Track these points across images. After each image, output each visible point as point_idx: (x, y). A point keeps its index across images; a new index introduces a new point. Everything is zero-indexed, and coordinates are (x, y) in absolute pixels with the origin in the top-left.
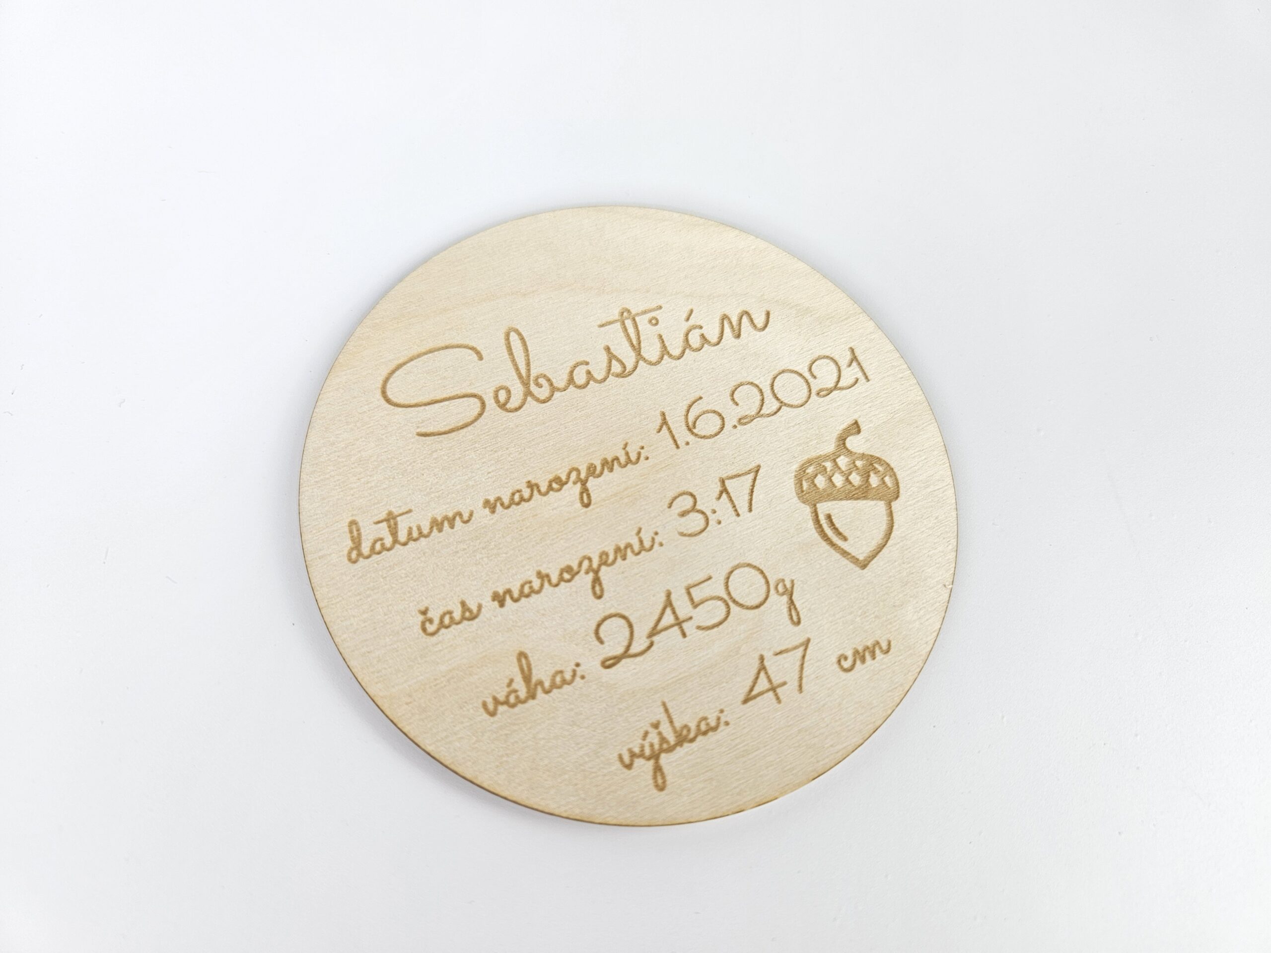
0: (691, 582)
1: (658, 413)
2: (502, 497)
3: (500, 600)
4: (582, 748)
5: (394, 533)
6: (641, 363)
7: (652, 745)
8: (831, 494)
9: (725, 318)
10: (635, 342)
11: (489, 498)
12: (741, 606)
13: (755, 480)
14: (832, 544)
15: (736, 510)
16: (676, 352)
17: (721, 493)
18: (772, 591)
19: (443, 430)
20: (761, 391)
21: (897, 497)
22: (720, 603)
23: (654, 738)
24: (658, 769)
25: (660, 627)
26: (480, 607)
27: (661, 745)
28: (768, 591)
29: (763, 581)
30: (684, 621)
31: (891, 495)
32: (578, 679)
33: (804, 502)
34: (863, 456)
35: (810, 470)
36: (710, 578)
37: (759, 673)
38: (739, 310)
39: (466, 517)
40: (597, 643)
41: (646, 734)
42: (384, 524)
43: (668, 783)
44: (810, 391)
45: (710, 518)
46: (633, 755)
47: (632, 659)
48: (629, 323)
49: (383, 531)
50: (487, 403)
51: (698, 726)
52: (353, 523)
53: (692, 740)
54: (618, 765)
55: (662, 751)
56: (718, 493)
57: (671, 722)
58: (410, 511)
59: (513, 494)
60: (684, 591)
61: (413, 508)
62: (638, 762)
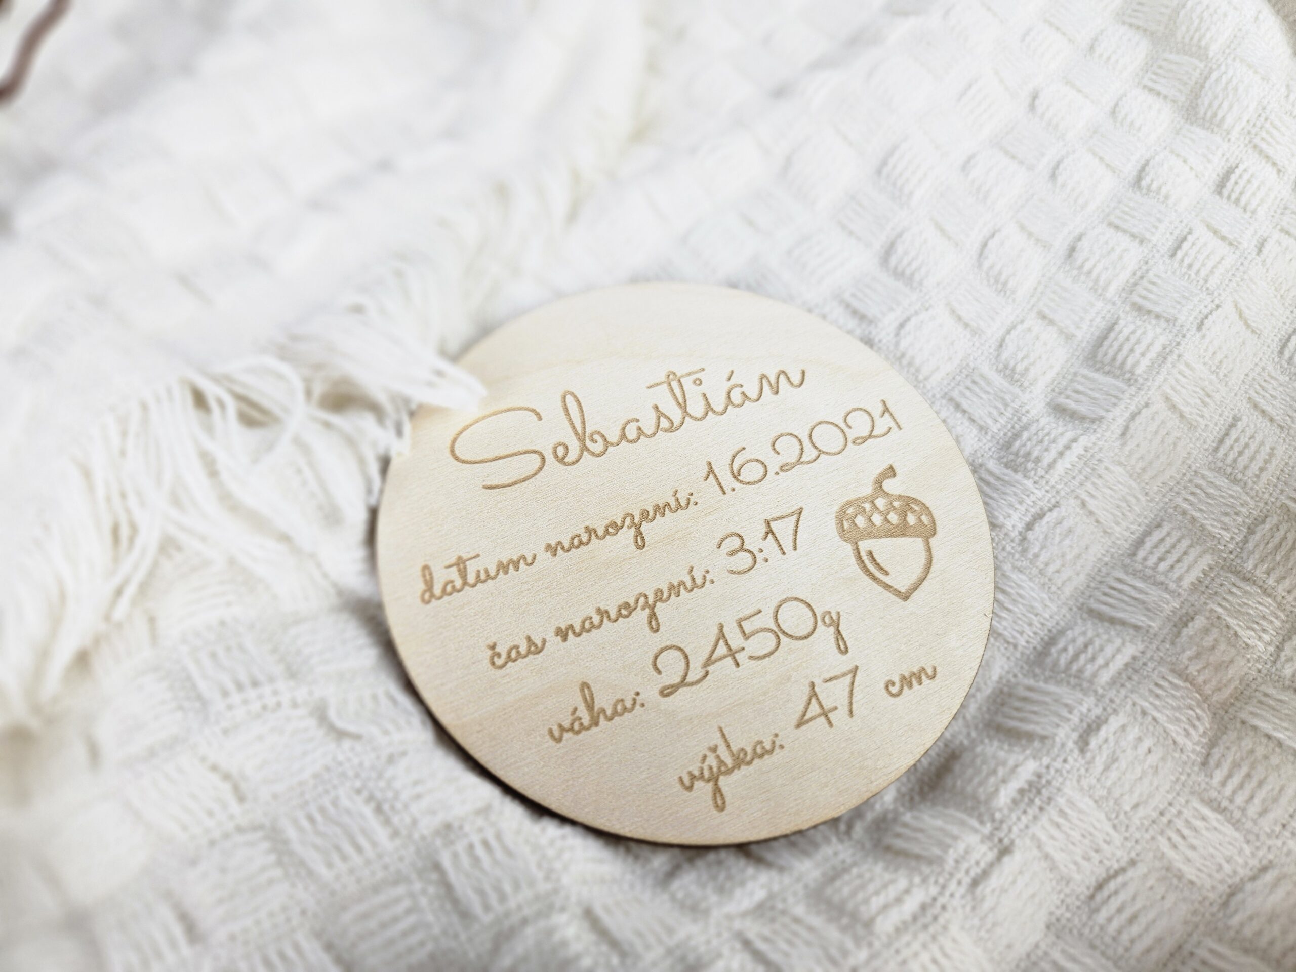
0: (741, 615)
1: (705, 463)
2: (562, 541)
4: (644, 771)
5: (463, 574)
6: (687, 419)
7: (711, 768)
8: (871, 533)
9: (763, 377)
10: (681, 400)
11: (550, 542)
12: (791, 636)
13: (798, 520)
14: (875, 579)
15: (782, 549)
16: (719, 408)
17: (767, 533)
18: (820, 623)
19: (507, 483)
20: (800, 441)
21: (935, 534)
22: (770, 635)
23: (712, 761)
24: (717, 791)
25: (715, 656)
26: (544, 642)
27: (719, 768)
28: (816, 623)
29: (810, 614)
30: (736, 652)
31: (928, 532)
32: (638, 707)
33: (846, 541)
34: (900, 497)
35: (850, 511)
36: (760, 611)
37: (810, 699)
38: (776, 370)
39: (529, 560)
40: (655, 674)
41: (705, 757)
42: (454, 569)
43: (727, 803)
44: (846, 439)
45: (757, 558)
46: (693, 777)
47: (689, 688)
48: (675, 384)
49: (454, 574)
50: (546, 457)
51: (755, 750)
52: (426, 568)
53: (749, 763)
54: (678, 786)
55: (720, 773)
56: (764, 533)
57: (728, 746)
58: (478, 556)
59: (573, 539)
60: (735, 625)
61: (480, 553)
62: (698, 784)
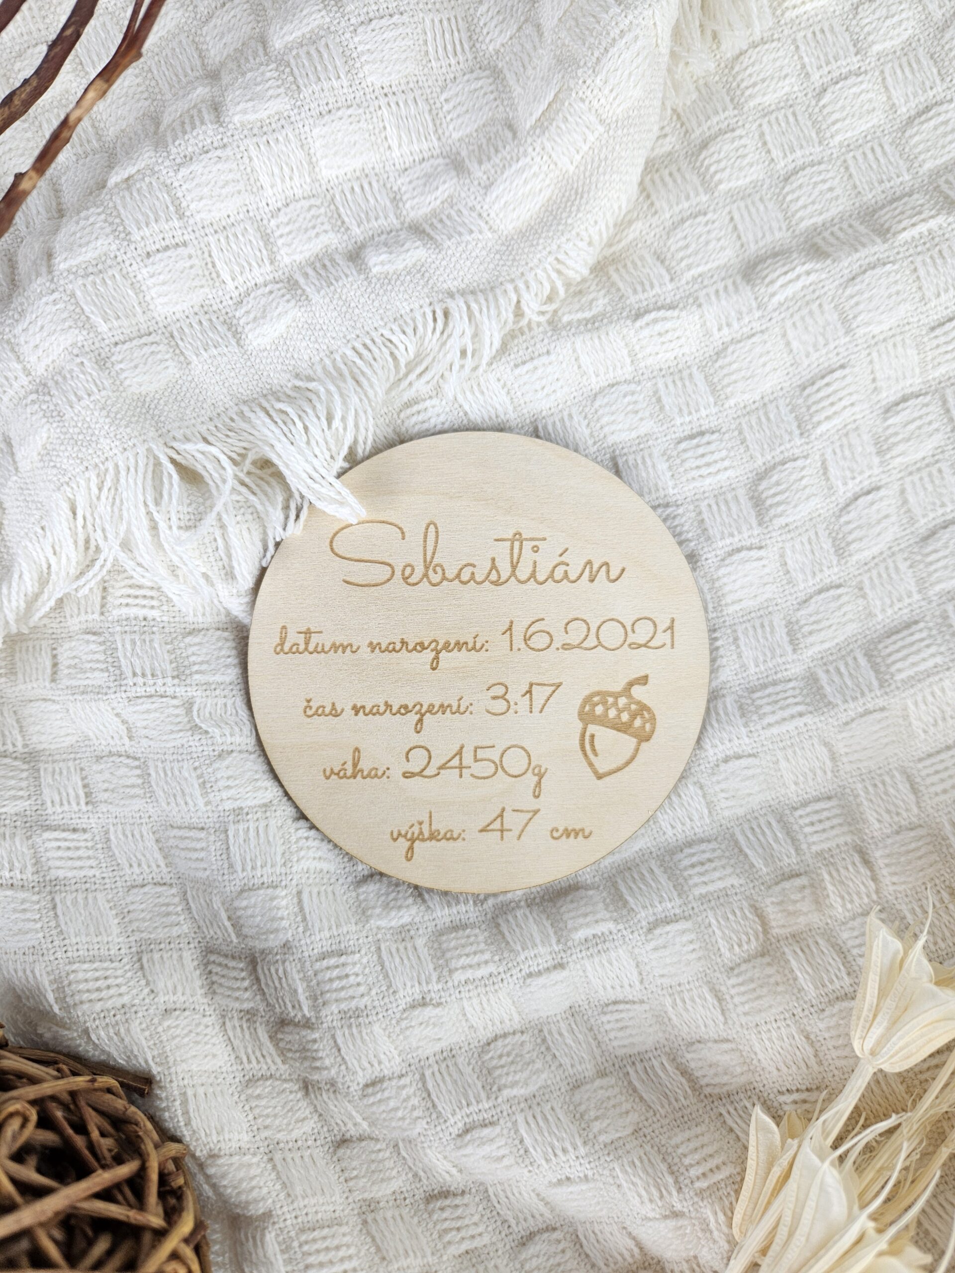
0: (480, 744)
1: (508, 620)
2: (382, 643)
3: (356, 710)
4: (371, 818)
5: (307, 643)
6: (513, 579)
7: (413, 833)
8: (603, 721)
9: (589, 562)
10: (515, 561)
11: (373, 641)
12: (506, 772)
13: (554, 692)
14: (585, 755)
15: (531, 708)
16: (541, 577)
17: (527, 692)
18: (530, 771)
19: (360, 583)
20: (589, 629)
21: (648, 740)
22: (492, 765)
23: (416, 829)
24: (411, 848)
25: (448, 765)
26: (342, 711)
27: (419, 835)
28: (527, 770)
29: (527, 762)
30: (464, 767)
31: (644, 737)
32: (385, 777)
33: (580, 720)
34: (638, 703)
35: (596, 699)
36: (493, 747)
37: (497, 817)
38: (603, 561)
39: (354, 648)
40: (405, 760)
41: (412, 826)
42: (303, 635)
43: (414, 858)
44: (625, 641)
45: (511, 707)
46: (400, 834)
47: (422, 778)
48: (517, 544)
49: (301, 639)
50: (396, 573)
51: (446, 834)
52: (284, 627)
53: (438, 840)
54: (389, 836)
55: (418, 838)
56: (524, 692)
57: (430, 825)
58: (321, 632)
59: (390, 644)
60: (473, 748)
61: (323, 631)
62: (401, 840)
